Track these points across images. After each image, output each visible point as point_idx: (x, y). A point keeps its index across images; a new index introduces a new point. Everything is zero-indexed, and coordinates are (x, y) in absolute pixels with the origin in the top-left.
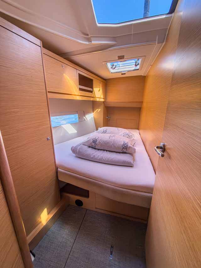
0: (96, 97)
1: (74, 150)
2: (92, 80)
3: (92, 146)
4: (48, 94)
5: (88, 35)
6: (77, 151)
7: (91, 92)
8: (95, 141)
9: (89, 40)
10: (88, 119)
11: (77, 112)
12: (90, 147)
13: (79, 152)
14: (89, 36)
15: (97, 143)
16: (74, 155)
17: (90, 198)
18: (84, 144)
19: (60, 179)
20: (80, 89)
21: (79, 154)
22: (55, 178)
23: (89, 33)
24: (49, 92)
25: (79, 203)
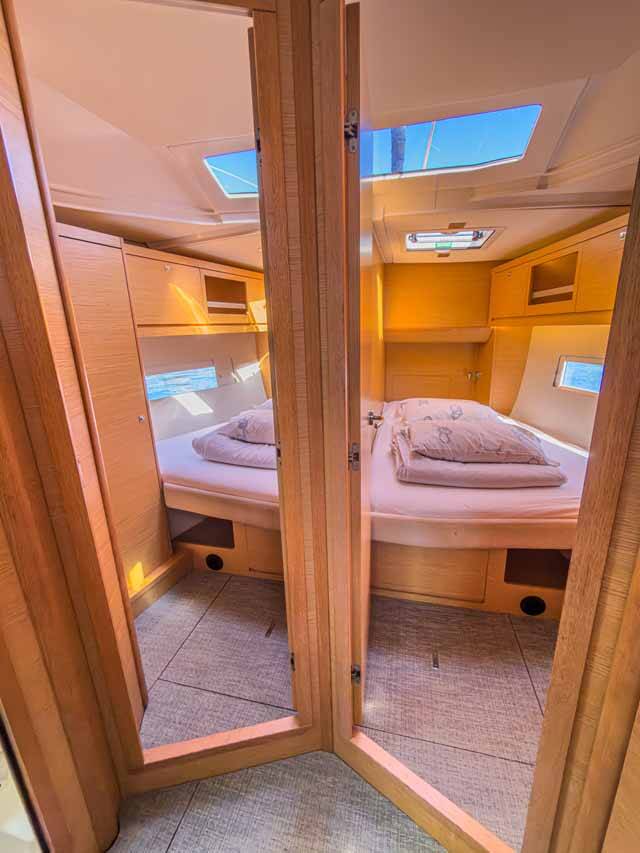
0: (257, 321)
1: (198, 446)
2: (243, 284)
3: (239, 435)
4: (138, 329)
5: (212, 211)
6: (205, 447)
7: (243, 312)
8: (242, 425)
9: (216, 218)
10: (244, 379)
11: (212, 362)
12: (233, 438)
13: (209, 448)
14: (216, 213)
15: (247, 428)
16: (200, 457)
17: (236, 548)
18: (221, 432)
19: (168, 504)
20: (212, 310)
21: (208, 452)
22: (158, 503)
23: (213, 208)
24: (139, 325)
25: (215, 562)
